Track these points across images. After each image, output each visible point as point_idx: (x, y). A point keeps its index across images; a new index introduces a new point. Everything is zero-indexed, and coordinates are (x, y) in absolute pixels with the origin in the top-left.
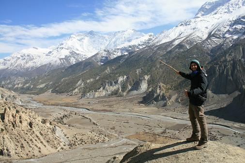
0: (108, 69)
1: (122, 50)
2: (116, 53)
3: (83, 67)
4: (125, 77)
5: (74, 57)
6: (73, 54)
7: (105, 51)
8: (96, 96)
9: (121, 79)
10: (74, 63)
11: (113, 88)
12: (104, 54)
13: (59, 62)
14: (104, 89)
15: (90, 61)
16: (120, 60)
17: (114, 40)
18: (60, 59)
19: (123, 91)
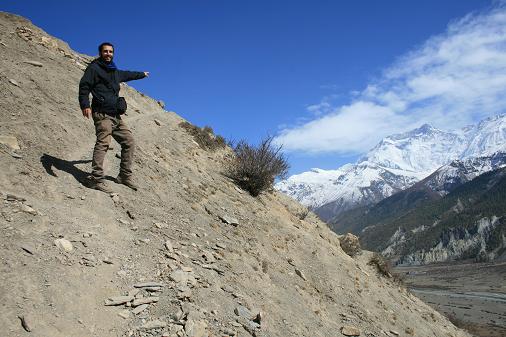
0: (459, 204)
1: (493, 159)
2: (479, 168)
3: (406, 202)
4: (495, 218)
5: (390, 184)
6: (387, 176)
7: (453, 164)
8: (427, 261)
9: (483, 224)
10: (390, 195)
11: (466, 244)
12: (452, 172)
13: (359, 194)
14: (445, 245)
15: (422, 189)
16: (486, 182)
17: (477, 138)
18: (362, 189)
19: (489, 250)
